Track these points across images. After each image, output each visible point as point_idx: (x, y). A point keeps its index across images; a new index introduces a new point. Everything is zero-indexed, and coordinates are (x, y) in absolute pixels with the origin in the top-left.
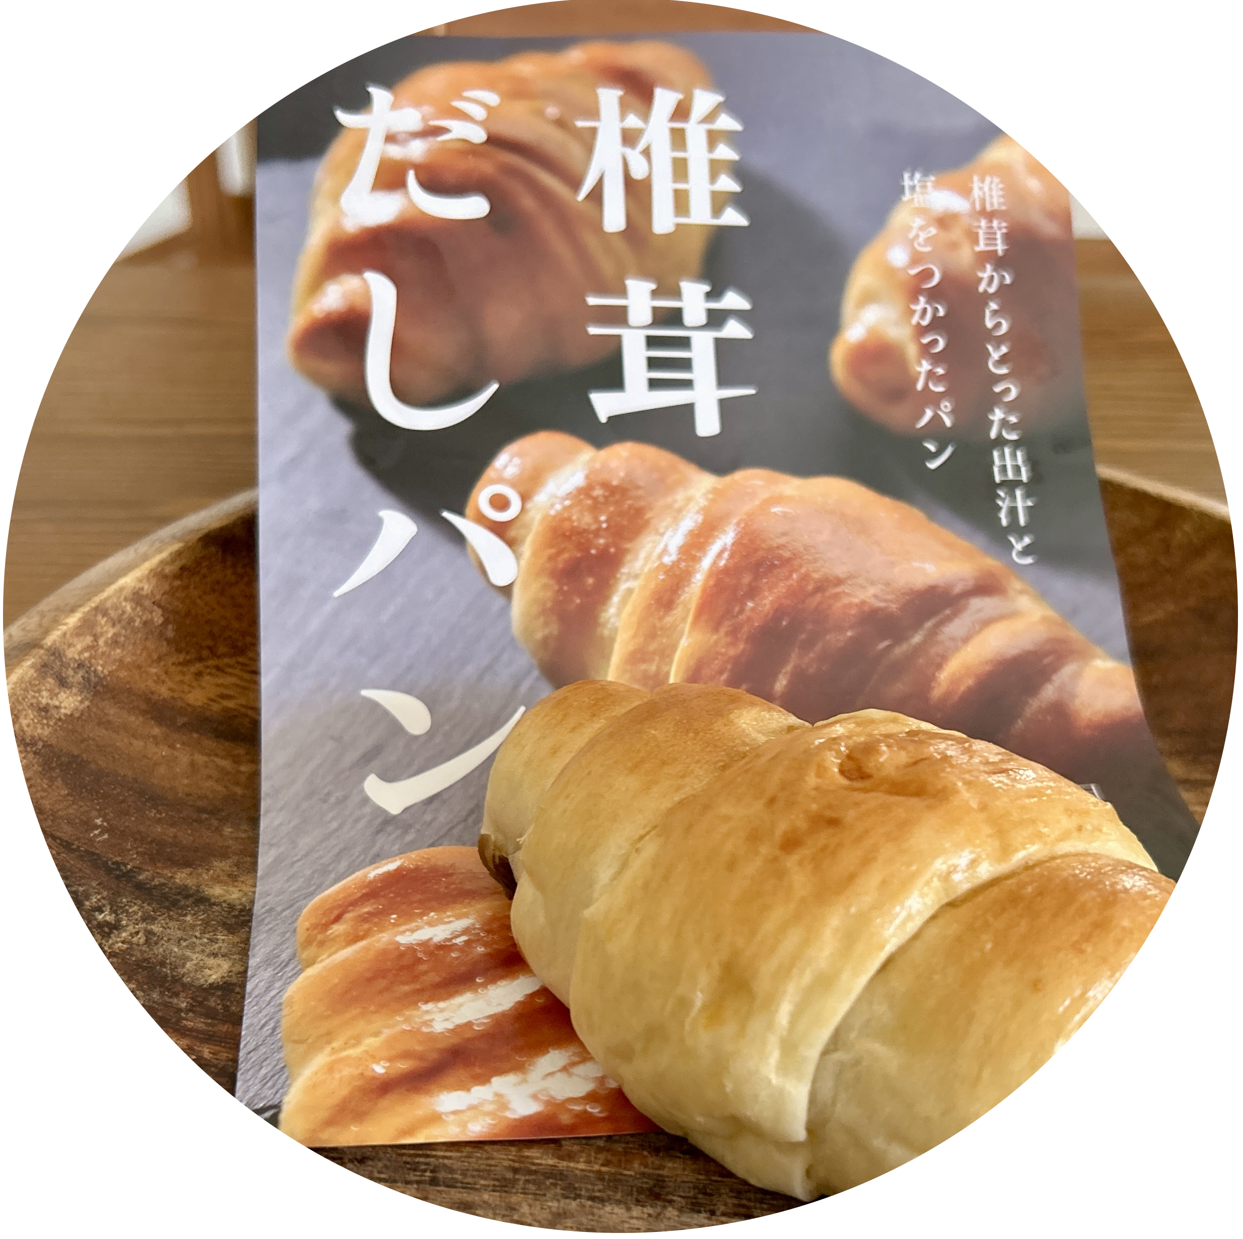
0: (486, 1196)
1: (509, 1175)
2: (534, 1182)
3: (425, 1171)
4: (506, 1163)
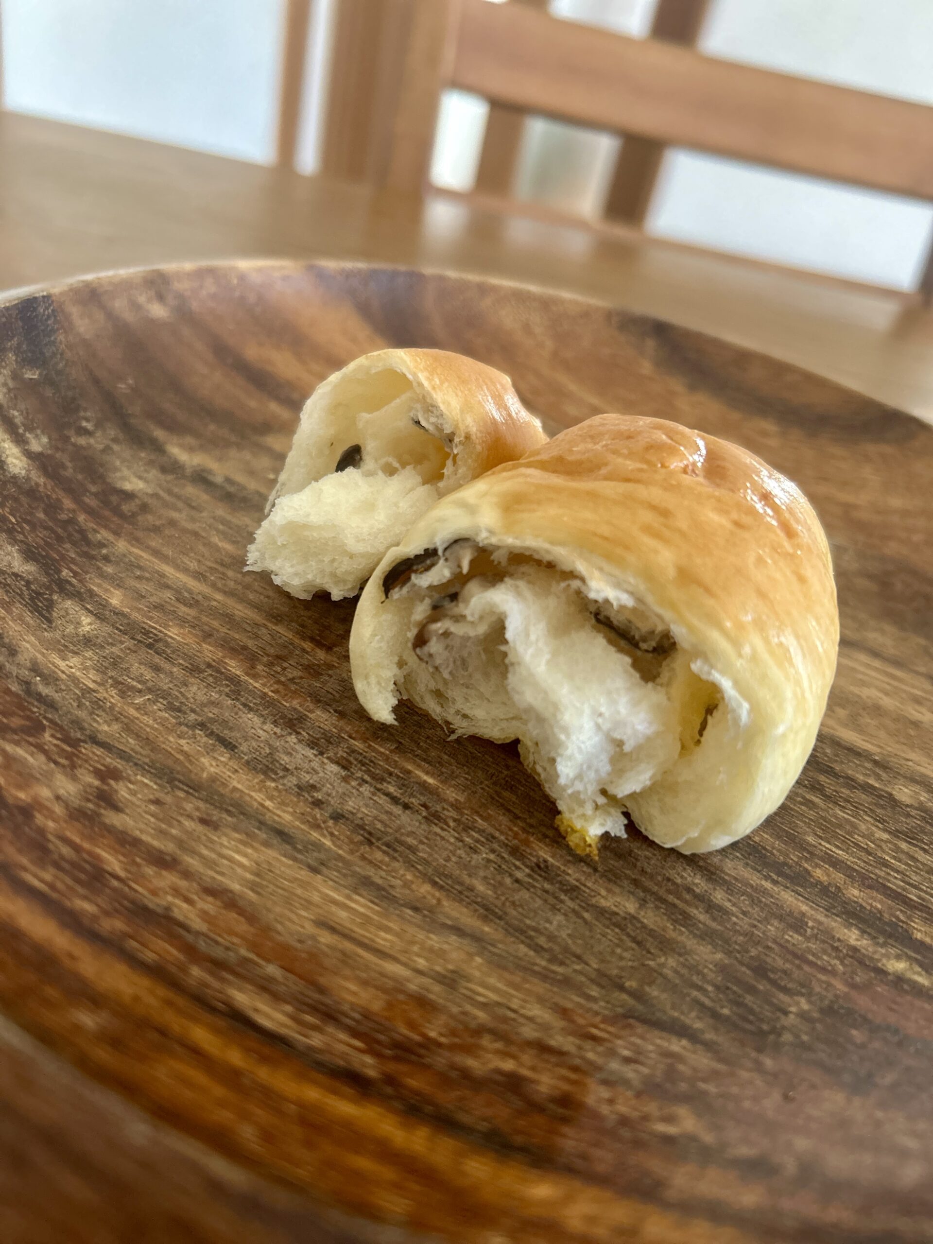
0: (175, 670)
1: (203, 667)
2: (215, 678)
3: (151, 638)
4: (207, 659)
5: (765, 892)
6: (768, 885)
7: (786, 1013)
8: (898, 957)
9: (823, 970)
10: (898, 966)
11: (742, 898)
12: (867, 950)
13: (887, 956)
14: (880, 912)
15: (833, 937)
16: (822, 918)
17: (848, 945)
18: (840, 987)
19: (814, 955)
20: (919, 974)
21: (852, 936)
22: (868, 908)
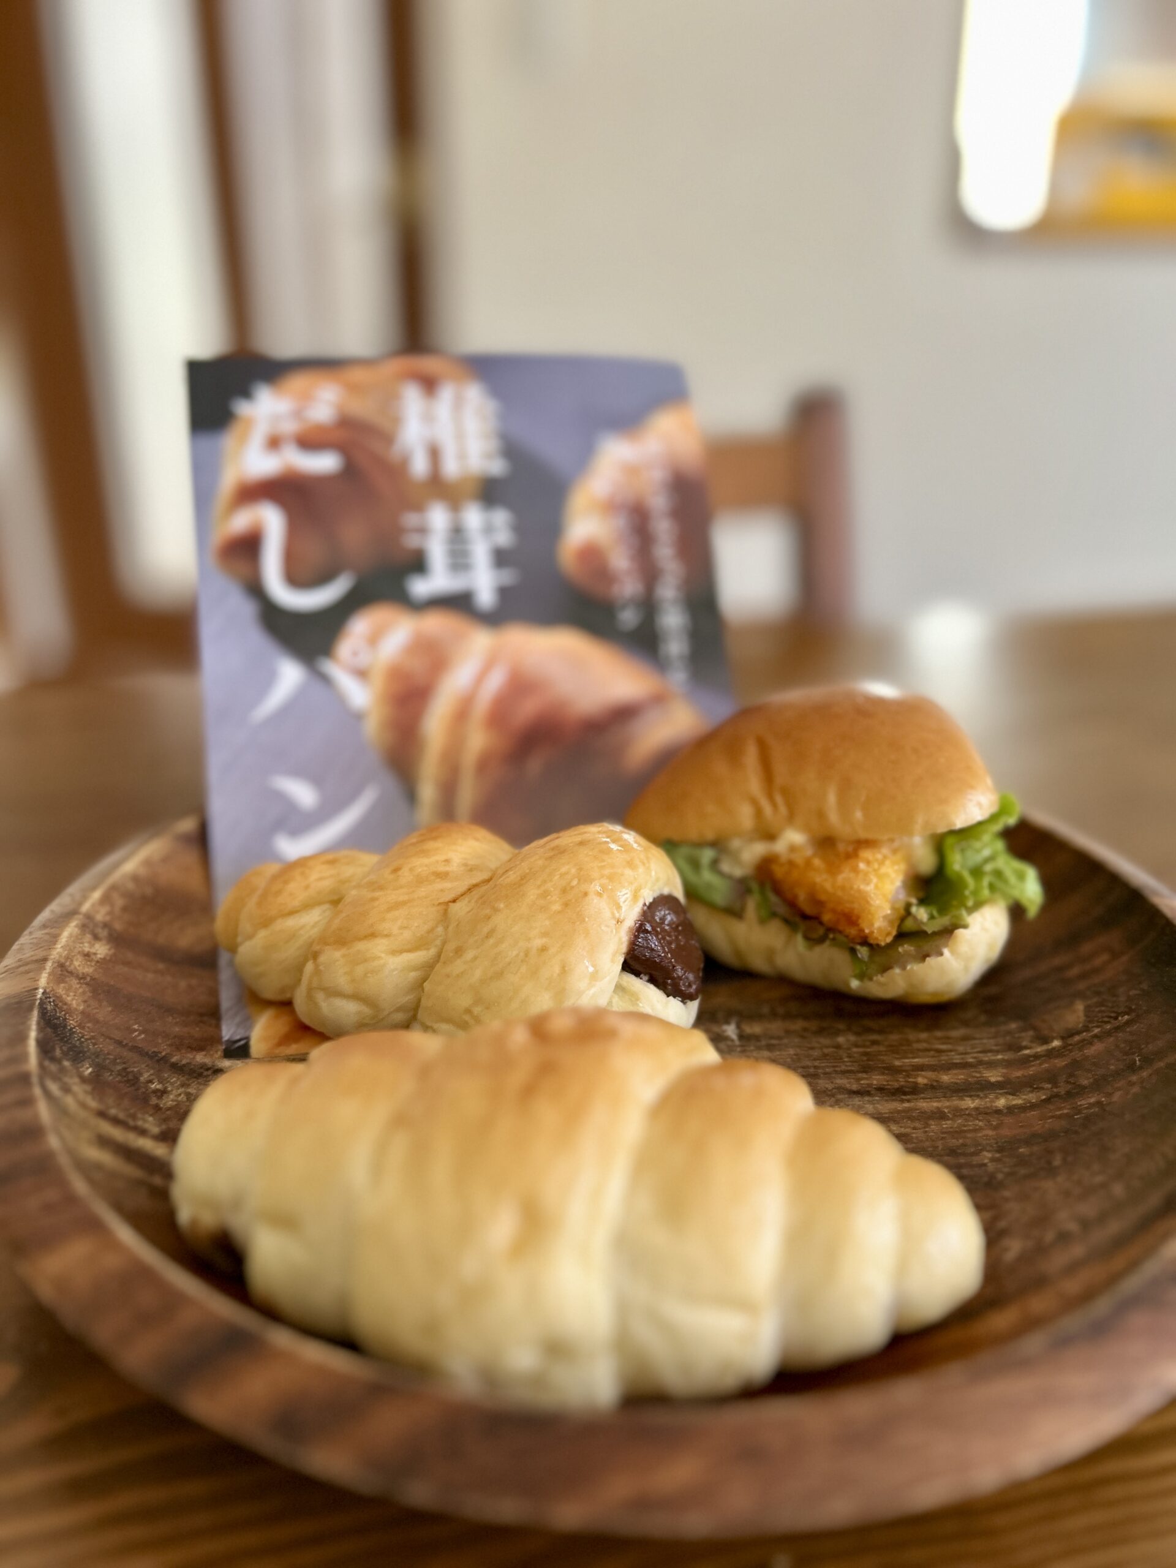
5: (909, 1110)
6: (906, 1105)
7: (985, 1165)
8: (997, 1098)
9: (975, 1131)
10: (1001, 1102)
11: (905, 1121)
12: (981, 1105)
13: (992, 1101)
14: (966, 1080)
15: (962, 1110)
16: (948, 1104)
17: (972, 1109)
18: (990, 1133)
19: (965, 1126)
20: (1014, 1100)
21: (969, 1103)
22: (958, 1081)
